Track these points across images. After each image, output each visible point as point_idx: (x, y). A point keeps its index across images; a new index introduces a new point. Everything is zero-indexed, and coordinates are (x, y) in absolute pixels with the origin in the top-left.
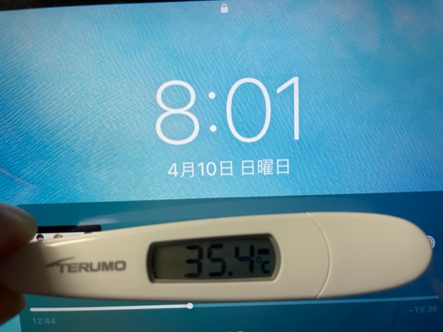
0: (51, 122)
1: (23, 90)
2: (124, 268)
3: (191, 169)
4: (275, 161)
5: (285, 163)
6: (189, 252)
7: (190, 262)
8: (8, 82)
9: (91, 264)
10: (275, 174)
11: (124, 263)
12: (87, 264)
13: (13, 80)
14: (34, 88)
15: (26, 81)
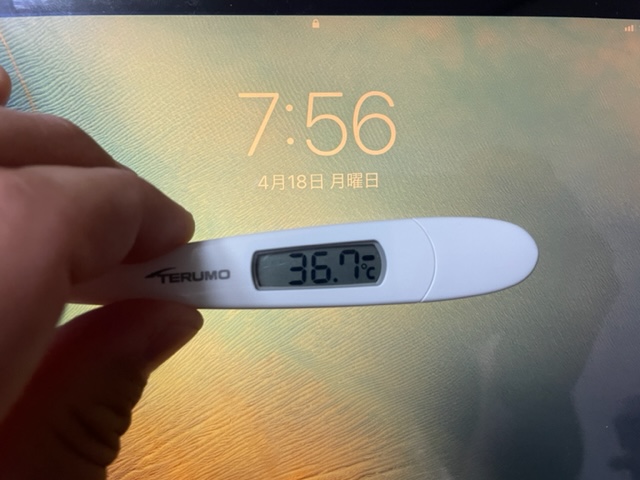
0: (139, 131)
1: (110, 98)
2: (228, 277)
3: (281, 181)
4: (364, 175)
5: (374, 177)
6: (292, 259)
7: (294, 269)
8: (95, 89)
9: (194, 274)
10: (364, 188)
11: (228, 272)
12: (189, 274)
13: (99, 87)
14: (122, 97)
15: (114, 89)
